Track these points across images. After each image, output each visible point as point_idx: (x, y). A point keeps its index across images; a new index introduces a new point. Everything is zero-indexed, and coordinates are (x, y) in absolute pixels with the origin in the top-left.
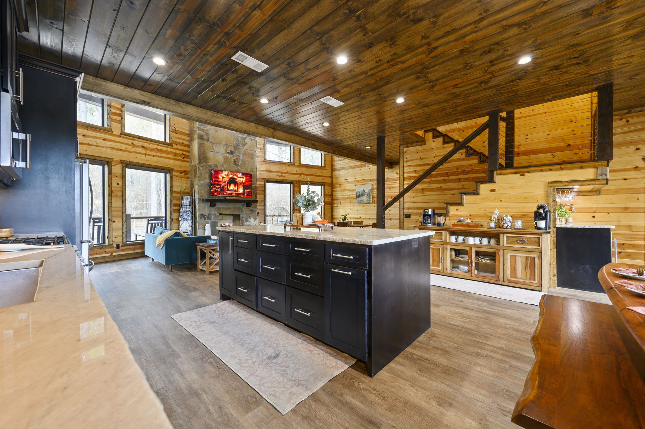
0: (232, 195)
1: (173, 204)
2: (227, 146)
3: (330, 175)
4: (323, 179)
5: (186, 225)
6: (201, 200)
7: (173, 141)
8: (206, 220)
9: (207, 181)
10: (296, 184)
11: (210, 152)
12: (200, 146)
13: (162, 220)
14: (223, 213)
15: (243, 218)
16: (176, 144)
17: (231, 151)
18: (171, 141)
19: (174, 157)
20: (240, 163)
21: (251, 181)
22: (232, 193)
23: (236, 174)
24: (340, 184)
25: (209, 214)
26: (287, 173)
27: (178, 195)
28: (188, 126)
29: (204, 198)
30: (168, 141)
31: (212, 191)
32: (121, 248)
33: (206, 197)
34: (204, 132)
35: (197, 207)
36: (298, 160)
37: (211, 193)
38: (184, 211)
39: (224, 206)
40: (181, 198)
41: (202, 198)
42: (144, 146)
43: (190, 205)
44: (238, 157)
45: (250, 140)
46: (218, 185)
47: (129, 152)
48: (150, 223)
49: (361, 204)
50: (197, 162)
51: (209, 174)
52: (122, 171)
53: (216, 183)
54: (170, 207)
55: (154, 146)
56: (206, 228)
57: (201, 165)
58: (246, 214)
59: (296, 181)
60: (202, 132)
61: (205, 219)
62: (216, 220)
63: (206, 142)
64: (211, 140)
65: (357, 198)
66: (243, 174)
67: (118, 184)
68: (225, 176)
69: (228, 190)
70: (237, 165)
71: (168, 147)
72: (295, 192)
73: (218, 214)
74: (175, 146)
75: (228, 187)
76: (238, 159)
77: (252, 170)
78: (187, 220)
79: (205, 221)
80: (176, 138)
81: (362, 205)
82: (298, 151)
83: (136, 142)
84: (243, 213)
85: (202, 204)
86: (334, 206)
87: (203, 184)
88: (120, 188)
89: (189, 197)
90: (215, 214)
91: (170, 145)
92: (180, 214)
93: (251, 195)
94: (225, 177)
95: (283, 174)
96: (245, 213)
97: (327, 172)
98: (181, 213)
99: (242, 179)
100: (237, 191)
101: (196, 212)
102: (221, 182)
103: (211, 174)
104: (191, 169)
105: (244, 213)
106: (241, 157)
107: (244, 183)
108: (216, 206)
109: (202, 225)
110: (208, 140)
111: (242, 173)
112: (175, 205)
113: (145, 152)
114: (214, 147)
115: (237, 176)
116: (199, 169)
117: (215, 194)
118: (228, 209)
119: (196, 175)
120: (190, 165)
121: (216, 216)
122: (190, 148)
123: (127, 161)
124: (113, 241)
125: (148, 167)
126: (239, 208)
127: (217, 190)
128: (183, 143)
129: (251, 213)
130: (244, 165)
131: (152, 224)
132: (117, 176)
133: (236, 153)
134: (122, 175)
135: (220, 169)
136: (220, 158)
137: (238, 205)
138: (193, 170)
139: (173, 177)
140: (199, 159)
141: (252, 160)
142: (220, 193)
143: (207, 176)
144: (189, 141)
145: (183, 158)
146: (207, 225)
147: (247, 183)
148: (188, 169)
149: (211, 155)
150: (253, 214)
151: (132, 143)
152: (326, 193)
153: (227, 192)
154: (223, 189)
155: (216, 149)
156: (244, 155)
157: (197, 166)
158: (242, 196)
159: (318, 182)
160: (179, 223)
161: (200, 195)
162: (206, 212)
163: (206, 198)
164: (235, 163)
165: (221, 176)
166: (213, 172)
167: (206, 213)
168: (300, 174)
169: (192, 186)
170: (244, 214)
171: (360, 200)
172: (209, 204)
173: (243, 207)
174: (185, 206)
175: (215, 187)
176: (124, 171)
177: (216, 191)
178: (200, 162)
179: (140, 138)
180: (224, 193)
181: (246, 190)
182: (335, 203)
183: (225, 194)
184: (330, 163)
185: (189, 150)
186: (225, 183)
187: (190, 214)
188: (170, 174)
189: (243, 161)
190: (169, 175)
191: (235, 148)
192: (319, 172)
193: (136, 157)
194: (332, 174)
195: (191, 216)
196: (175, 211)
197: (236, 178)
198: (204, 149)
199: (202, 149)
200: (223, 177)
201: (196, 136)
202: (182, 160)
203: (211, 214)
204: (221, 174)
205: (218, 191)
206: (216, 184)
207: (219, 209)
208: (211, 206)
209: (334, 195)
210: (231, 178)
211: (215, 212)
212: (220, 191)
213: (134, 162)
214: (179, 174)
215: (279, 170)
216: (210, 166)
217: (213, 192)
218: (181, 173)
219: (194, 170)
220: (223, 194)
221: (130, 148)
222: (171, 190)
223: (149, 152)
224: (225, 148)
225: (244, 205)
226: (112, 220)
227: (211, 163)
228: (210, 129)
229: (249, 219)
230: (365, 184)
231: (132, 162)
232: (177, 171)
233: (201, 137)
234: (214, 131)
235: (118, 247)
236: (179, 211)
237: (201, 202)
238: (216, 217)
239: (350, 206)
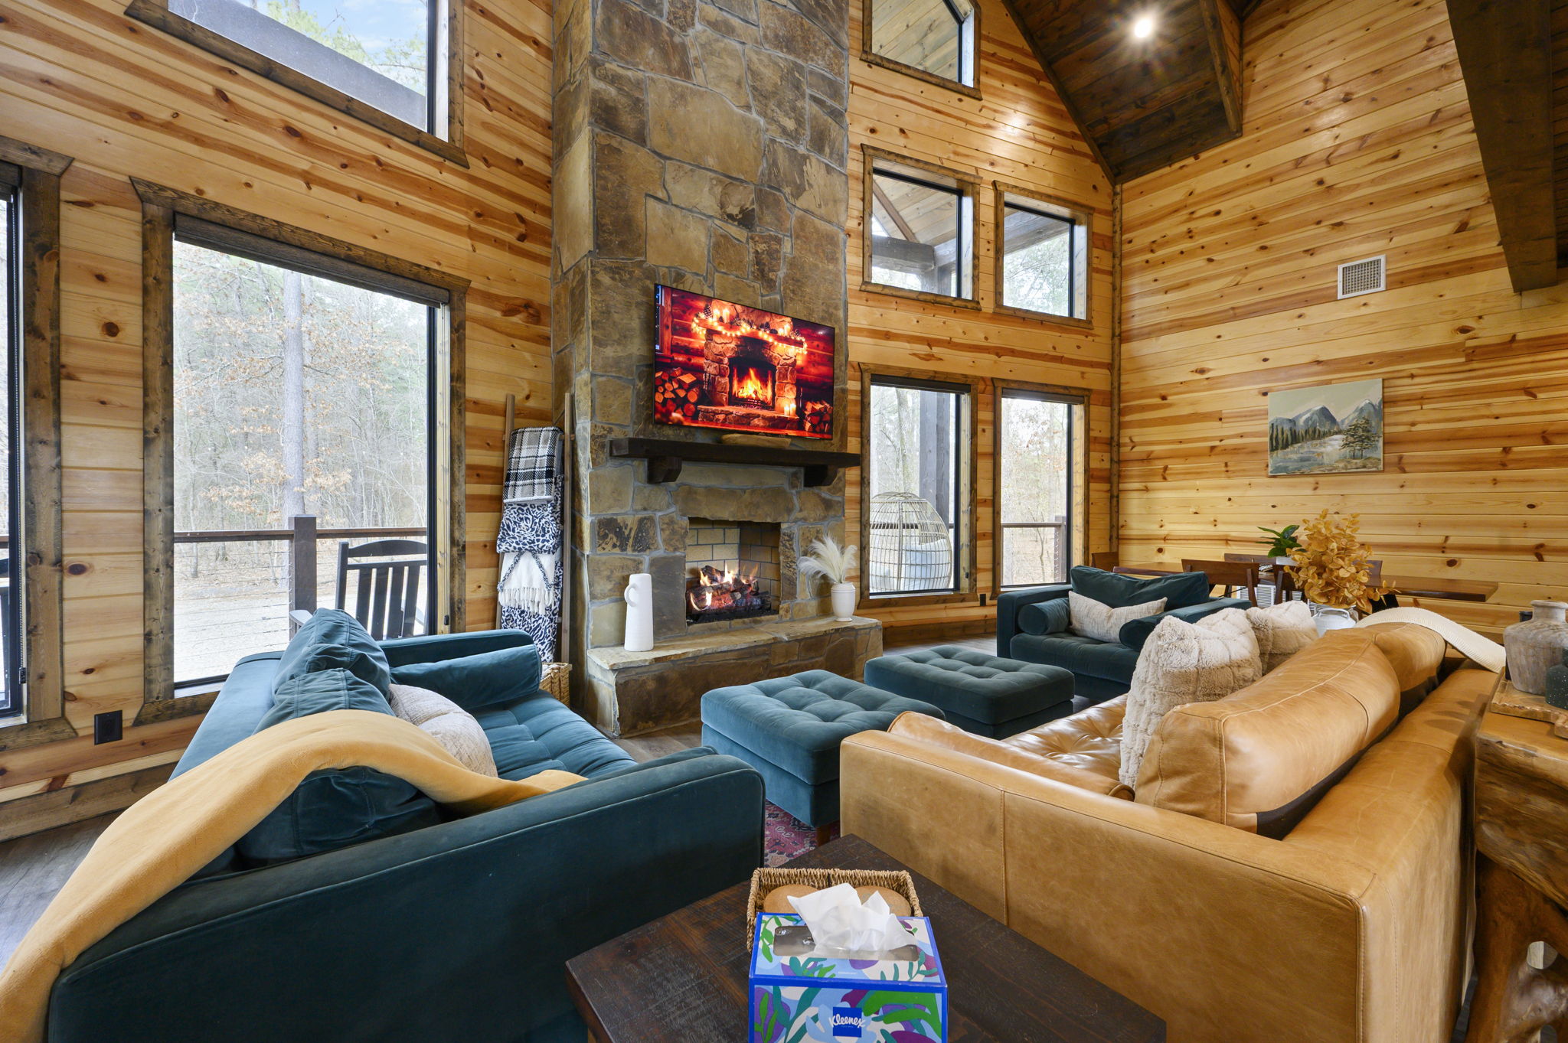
0: (748, 424)
1: (470, 467)
2: (729, 180)
3: (1107, 360)
4: (1083, 373)
5: (531, 581)
6: (603, 446)
7: (471, 142)
8: (629, 549)
9: (636, 348)
10: (983, 392)
11: (651, 202)
12: (604, 160)
13: (414, 548)
14: (705, 513)
15: (791, 538)
16: (486, 161)
17: (742, 211)
18: (457, 136)
19: (473, 225)
20: (781, 274)
21: (830, 361)
22: (749, 417)
23: (767, 319)
24: (1163, 392)
25: (641, 521)
26: (949, 344)
27: (495, 423)
28: (544, 84)
29: (617, 434)
30: (442, 133)
31: (659, 398)
32: (128, 736)
33: (627, 428)
34: (620, 90)
35: (585, 485)
36: (992, 289)
37: (656, 411)
38: (522, 505)
39: (714, 482)
40: (507, 437)
41: (612, 436)
42: (298, 126)
43: (549, 474)
44: (775, 246)
45: (823, 171)
46: (687, 368)
47: (198, 140)
48: (354, 567)
49: (1303, 475)
50: (587, 243)
51: (642, 313)
52: (145, 247)
53: (681, 359)
54: (453, 482)
55: (364, 143)
56: (630, 594)
57: (608, 262)
58: (805, 519)
59: (983, 379)
60: (613, 91)
61: (623, 548)
62: (676, 549)
63: (629, 147)
64: (656, 138)
65: (1273, 449)
66: (799, 325)
67: (111, 329)
68: (720, 328)
69: (735, 400)
70: (770, 284)
71: (441, 167)
72: (980, 427)
73: (685, 522)
74: (477, 167)
75: (735, 383)
76: (773, 254)
77: (831, 315)
78: (534, 553)
79: (623, 555)
80: (486, 126)
81: (1311, 480)
82: (992, 253)
83: (247, 92)
84: (792, 517)
85: (610, 469)
86: (1122, 486)
87: (617, 362)
88: (129, 353)
89: (547, 432)
90: (672, 522)
91: (452, 154)
92: (501, 518)
93: (830, 432)
94: (718, 333)
95: (935, 350)
96: (800, 515)
97: (1096, 348)
98: (509, 515)
99: (792, 350)
100: (773, 408)
101: (580, 511)
102: (699, 353)
103: (654, 309)
104: (558, 295)
105: (796, 514)
106: (787, 247)
107: (800, 370)
108: (680, 479)
109: (609, 578)
110: (641, 139)
111: (794, 320)
112: (478, 473)
113: (303, 164)
114: (668, 177)
115: (774, 333)
116: (596, 284)
117: (675, 415)
118: (731, 493)
119: (582, 314)
120: (554, 277)
121: (674, 532)
122: (555, 192)
123: (183, 196)
124: (67, 697)
125: (324, 254)
126: (777, 493)
127: (682, 393)
128: (519, 162)
129: (824, 518)
130: (797, 282)
131: (365, 571)
132: (101, 278)
133: (767, 225)
134: (145, 276)
135: (695, 289)
136: (696, 237)
137: (774, 478)
138: (565, 299)
139: (468, 324)
140: (598, 226)
141: (831, 267)
142: (697, 412)
143: (634, 321)
144: (549, 159)
145: (522, 238)
146: (633, 579)
147: (813, 370)
148: (544, 297)
149: (653, 216)
150: (833, 523)
151: (221, 94)
152: (1092, 434)
153: (727, 408)
154: (709, 395)
155: (680, 190)
156: (798, 237)
157: (586, 266)
158: (791, 433)
159: (1066, 388)
160: (498, 565)
161: (598, 419)
162: (628, 508)
163: (631, 435)
164: (762, 271)
165: (702, 323)
166: (664, 301)
167: (628, 516)
168: (999, 352)
169: (563, 379)
170: (795, 521)
171: (1294, 456)
172: (641, 467)
173: (793, 486)
174: (525, 477)
175: (671, 379)
176: (157, 252)
177: (681, 403)
178: (601, 245)
179: (270, 71)
180: (715, 413)
181: (809, 406)
182: (1126, 477)
183: (721, 417)
184: (1108, 309)
185: (548, 204)
186: (720, 362)
187: (548, 518)
188: (452, 310)
189: (792, 264)
190: (447, 314)
191: (761, 197)
192: (1067, 345)
193: (245, 179)
194: (1115, 353)
195: (553, 528)
196: (476, 503)
197: (770, 339)
198: (622, 183)
199: (614, 178)
200: (711, 333)
201: (582, 115)
202: (512, 249)
203: (650, 519)
204: (702, 316)
205: (685, 399)
206: (678, 364)
207: (691, 492)
208: (652, 479)
209: (1125, 440)
210: (745, 340)
211: (673, 509)
212: (696, 404)
213: (230, 210)
214: (498, 314)
215: (917, 332)
216: (650, 274)
217: (665, 409)
218: (510, 311)
219: (572, 294)
220: (710, 417)
221: (205, 118)
222: (456, 395)
223: (329, 170)
224: (719, 190)
225: (795, 475)
226: (58, 562)
227: (653, 259)
228: (652, 79)
229: (818, 545)
230: (1329, 382)
231: (217, 205)
232: (488, 298)
233: (606, 116)
234: (668, 97)
235: (109, 727)
236: (496, 503)
237: (604, 455)
238: (676, 538)
239: (1224, 488)
